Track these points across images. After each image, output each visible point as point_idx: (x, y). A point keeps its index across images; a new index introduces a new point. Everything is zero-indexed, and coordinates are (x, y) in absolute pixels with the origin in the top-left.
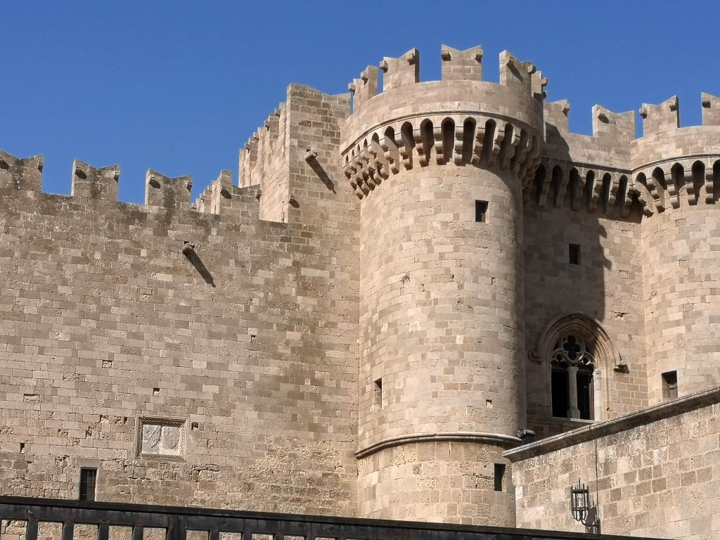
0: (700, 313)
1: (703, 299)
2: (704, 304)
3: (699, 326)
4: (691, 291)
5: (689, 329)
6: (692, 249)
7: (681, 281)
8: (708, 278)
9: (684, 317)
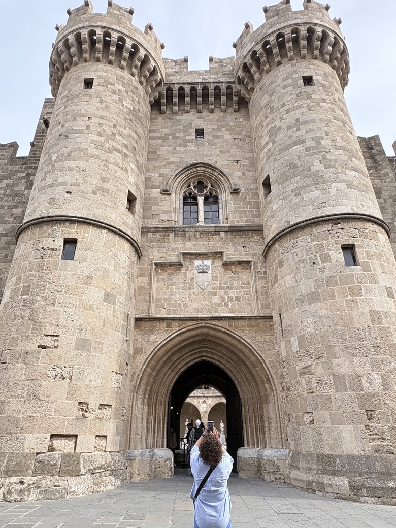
0: (280, 128)
1: (281, 119)
2: (283, 121)
3: (280, 136)
4: (273, 119)
5: (274, 142)
6: (271, 96)
7: (266, 117)
8: (284, 105)
9: (270, 137)
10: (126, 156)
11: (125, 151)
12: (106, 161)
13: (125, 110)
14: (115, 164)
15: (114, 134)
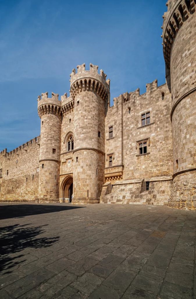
10: (51, 140)
11: (51, 139)
12: (47, 144)
13: (50, 127)
14: (49, 144)
15: (48, 136)
